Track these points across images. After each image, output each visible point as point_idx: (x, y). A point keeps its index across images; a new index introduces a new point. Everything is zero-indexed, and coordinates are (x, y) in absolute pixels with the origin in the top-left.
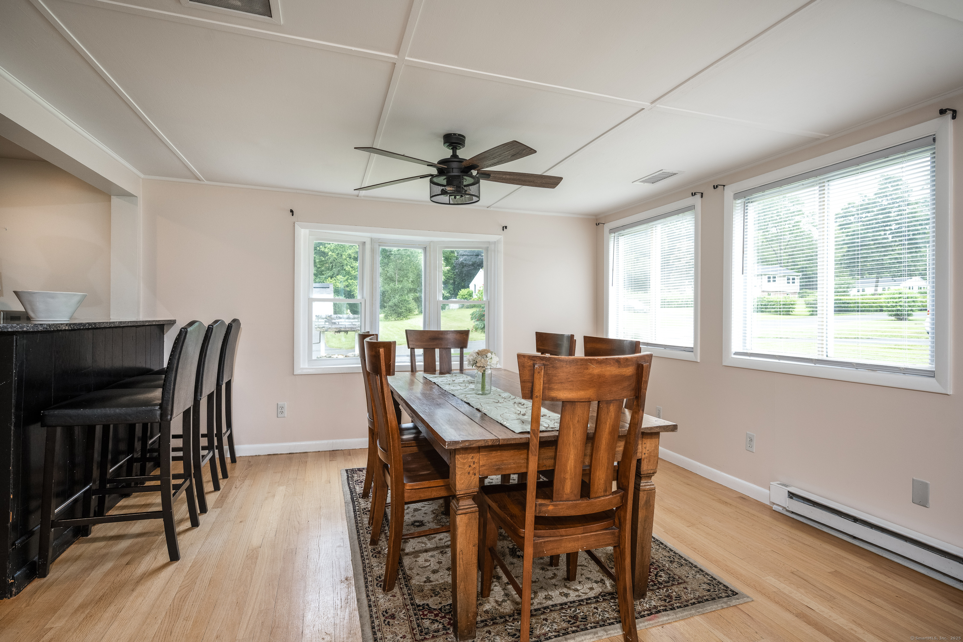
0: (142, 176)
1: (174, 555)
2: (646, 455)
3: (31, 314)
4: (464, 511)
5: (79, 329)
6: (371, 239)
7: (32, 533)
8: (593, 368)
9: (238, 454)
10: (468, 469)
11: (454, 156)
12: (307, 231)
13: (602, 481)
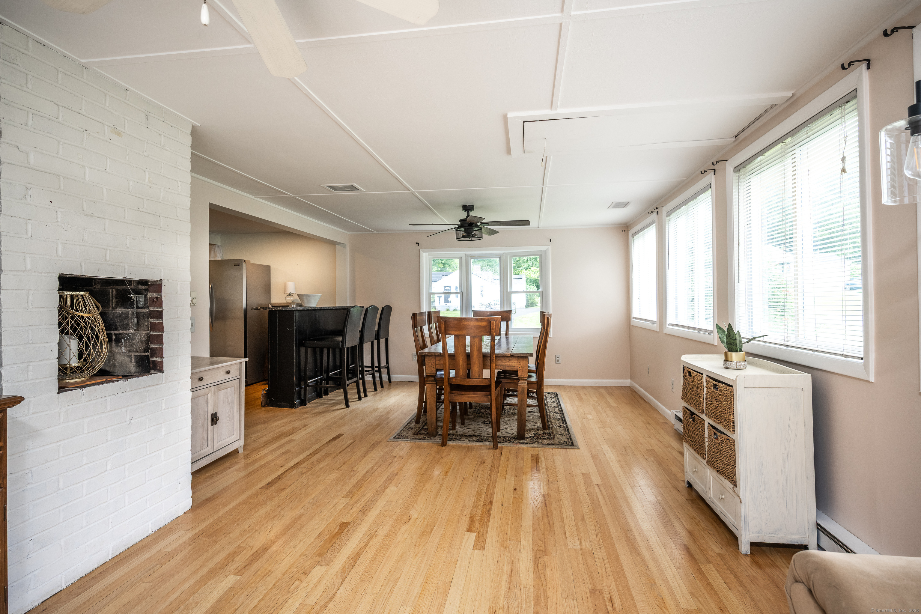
0: (348, 233)
1: (347, 406)
2: (521, 368)
3: (303, 304)
4: (429, 383)
5: (315, 310)
6: (466, 255)
7: (302, 388)
8: (464, 322)
9: (392, 380)
10: (431, 365)
11: (468, 216)
12: (427, 253)
13: (477, 372)
